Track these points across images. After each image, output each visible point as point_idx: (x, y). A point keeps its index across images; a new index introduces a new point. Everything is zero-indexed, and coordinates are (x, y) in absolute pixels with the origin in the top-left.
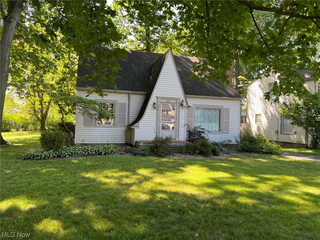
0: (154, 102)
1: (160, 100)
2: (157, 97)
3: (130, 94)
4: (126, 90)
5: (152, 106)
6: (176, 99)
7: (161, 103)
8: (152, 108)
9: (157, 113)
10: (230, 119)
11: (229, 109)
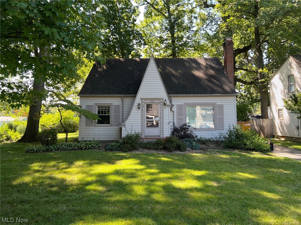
0: (138, 103)
1: (144, 101)
2: (141, 99)
3: (123, 97)
4: (119, 94)
5: (137, 106)
6: (159, 99)
7: (146, 104)
8: (137, 108)
9: (142, 113)
10: (224, 116)
11: (223, 105)
